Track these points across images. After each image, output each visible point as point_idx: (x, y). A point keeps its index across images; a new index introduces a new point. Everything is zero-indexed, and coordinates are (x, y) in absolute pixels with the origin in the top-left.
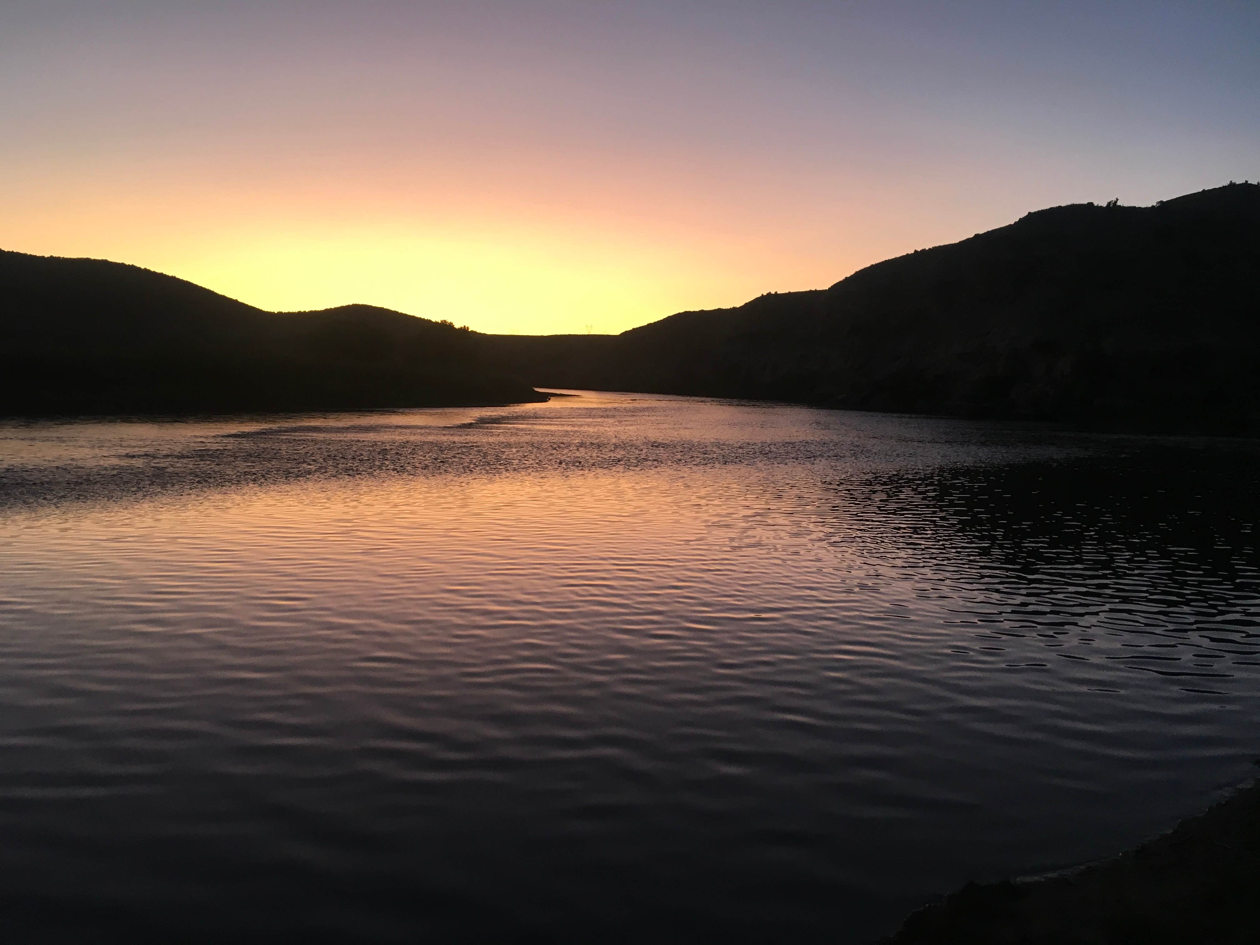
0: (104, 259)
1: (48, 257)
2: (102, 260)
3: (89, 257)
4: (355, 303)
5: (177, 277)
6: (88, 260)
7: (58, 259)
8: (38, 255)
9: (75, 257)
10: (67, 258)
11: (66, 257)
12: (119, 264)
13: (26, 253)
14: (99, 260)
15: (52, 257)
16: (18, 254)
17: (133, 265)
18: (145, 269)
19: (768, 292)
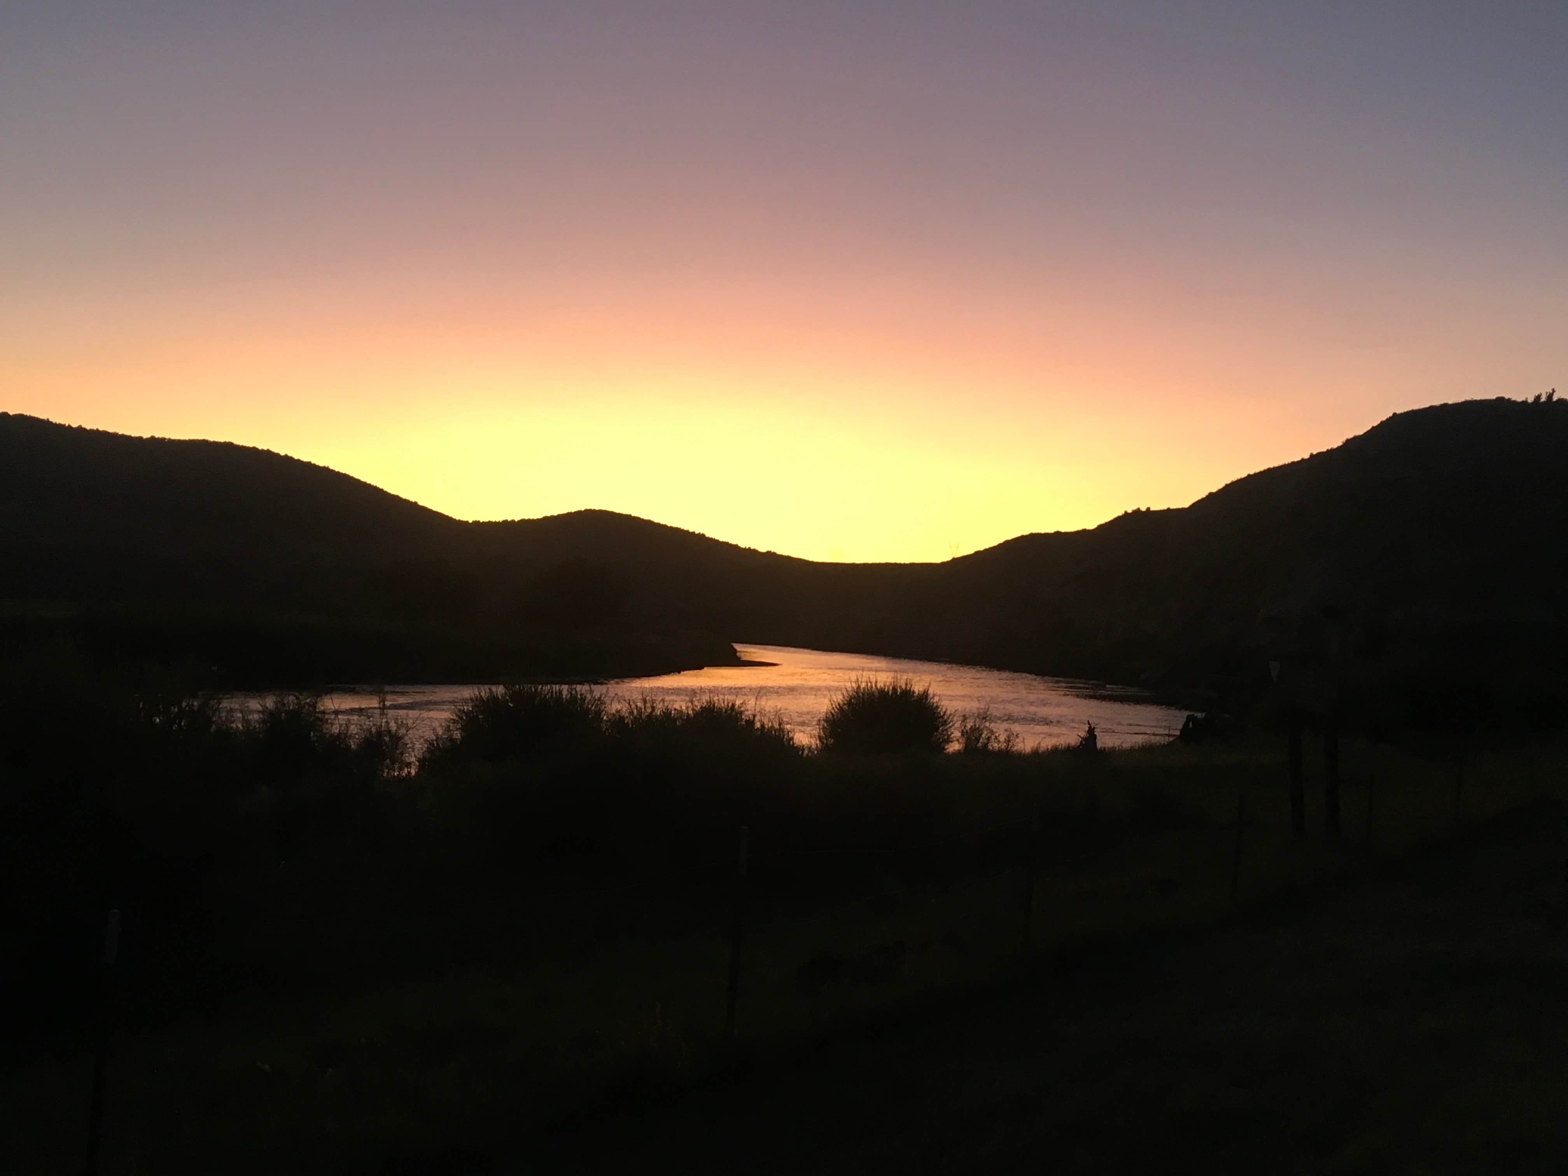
0: (228, 440)
1: (147, 439)
2: (225, 442)
3: (206, 439)
4: (588, 508)
5: (331, 468)
6: (205, 442)
7: (162, 440)
8: (133, 435)
9: (187, 438)
10: (175, 440)
11: (173, 437)
12: (249, 448)
13: (117, 432)
14: (220, 442)
15: (153, 438)
16: (105, 434)
17: (268, 450)
18: (286, 456)
19: (1135, 508)
